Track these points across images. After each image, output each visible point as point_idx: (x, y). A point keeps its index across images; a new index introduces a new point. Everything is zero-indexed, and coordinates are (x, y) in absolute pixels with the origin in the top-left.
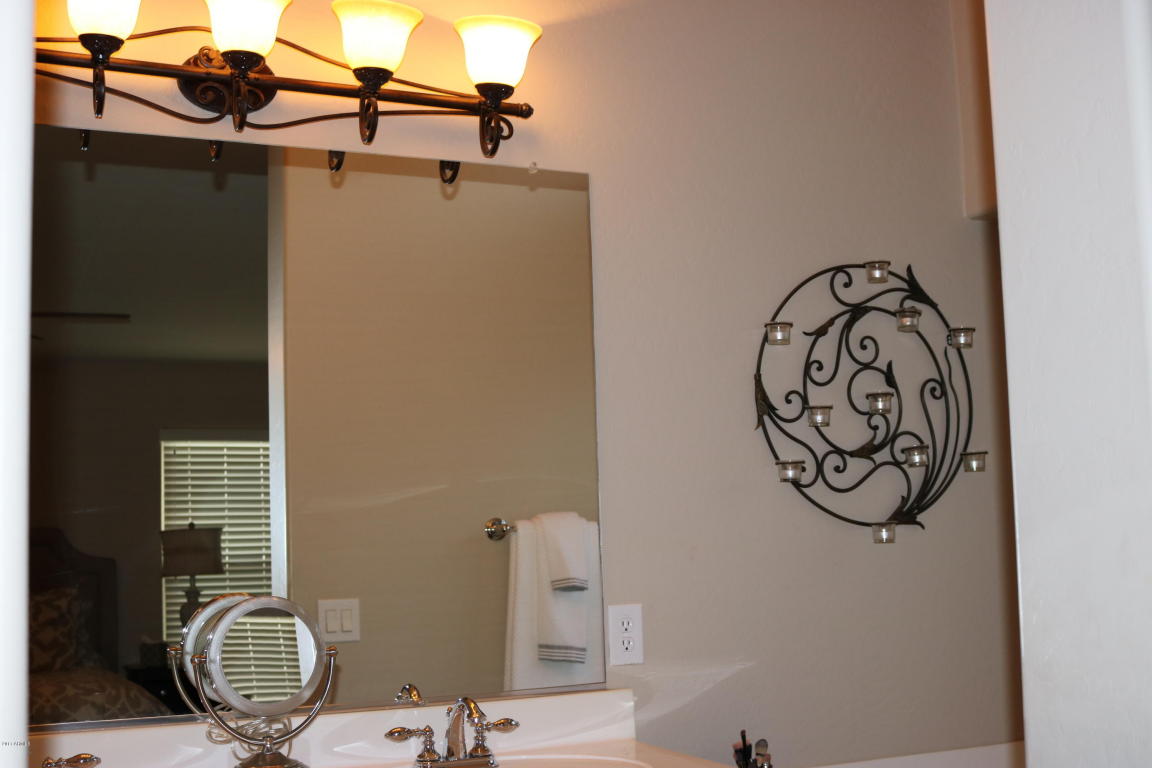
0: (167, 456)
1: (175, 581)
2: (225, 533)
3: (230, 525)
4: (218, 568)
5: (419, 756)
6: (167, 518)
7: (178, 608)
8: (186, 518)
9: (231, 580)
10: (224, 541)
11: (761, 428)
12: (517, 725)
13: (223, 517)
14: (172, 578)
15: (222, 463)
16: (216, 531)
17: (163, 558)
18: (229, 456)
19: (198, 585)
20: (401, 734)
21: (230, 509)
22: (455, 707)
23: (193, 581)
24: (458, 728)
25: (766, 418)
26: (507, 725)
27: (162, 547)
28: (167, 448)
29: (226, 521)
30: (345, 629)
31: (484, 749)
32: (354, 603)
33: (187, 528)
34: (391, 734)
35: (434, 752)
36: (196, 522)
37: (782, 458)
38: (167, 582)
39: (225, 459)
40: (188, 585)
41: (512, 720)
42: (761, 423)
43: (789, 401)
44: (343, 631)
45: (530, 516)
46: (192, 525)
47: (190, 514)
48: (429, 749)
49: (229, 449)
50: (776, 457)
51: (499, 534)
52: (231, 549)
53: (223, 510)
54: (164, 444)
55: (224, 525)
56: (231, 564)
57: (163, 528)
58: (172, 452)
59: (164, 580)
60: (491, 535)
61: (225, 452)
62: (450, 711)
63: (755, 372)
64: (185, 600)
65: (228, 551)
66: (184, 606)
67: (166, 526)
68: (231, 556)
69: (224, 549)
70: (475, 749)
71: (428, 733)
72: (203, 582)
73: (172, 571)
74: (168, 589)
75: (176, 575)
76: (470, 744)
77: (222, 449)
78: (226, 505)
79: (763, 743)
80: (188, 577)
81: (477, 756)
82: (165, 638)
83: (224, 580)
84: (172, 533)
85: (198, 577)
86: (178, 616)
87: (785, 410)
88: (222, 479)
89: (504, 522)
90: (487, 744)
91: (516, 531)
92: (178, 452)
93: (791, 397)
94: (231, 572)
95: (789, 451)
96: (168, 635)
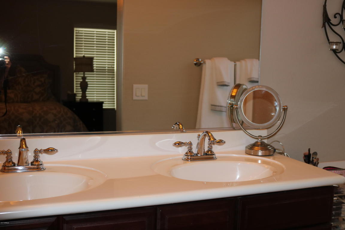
0: (76, 33)
1: (78, 74)
2: (95, 59)
3: (96, 57)
4: (92, 70)
5: (186, 153)
6: (76, 54)
7: (79, 83)
8: (82, 54)
9: (96, 74)
10: (94, 62)
11: (324, 28)
12: (224, 142)
13: (94, 54)
14: (77, 73)
15: (94, 36)
16: (91, 59)
17: (74, 67)
18: (96, 34)
19: (86, 75)
20: (179, 144)
21: (96, 52)
22: (201, 134)
23: (84, 74)
24: (202, 143)
25: (326, 24)
26: (221, 142)
27: (74, 62)
28: (76, 30)
29: (95, 55)
30: (142, 95)
31: (211, 151)
32: (146, 86)
33: (82, 57)
34: (175, 144)
35: (192, 152)
36: (86, 55)
37: (331, 40)
38: (76, 74)
39: (95, 35)
40: (82, 75)
41: (222, 141)
42: (324, 26)
43: (335, 17)
44: (142, 96)
45: (210, 58)
46: (84, 56)
47: (83, 52)
48: (190, 151)
49: (96, 31)
50: (328, 40)
51: (199, 64)
52: (96, 64)
53: (94, 52)
54: (75, 29)
55: (94, 57)
56: (96, 69)
57: (75, 57)
58: (77, 32)
59: (75, 73)
60: (196, 64)
61: (95, 32)
62: (199, 135)
63: (324, 4)
64: (81, 80)
65: (95, 65)
66: (81, 82)
67: (76, 56)
68: (96, 67)
69: (94, 64)
70: (208, 151)
71: (190, 144)
72: (87, 74)
73: (78, 70)
74: (76, 76)
75: (79, 72)
76: (206, 149)
77: (94, 31)
78: (95, 50)
79: (315, 154)
80: (82, 73)
81: (208, 155)
82: (75, 92)
83: (94, 74)
84: (77, 59)
85: (86, 73)
86: (79, 85)
87: (334, 21)
88: (94, 41)
89: (200, 60)
90: (213, 150)
91: (205, 63)
92: (80, 32)
93: (337, 16)
94: (96, 72)
95: (333, 38)
96: (76, 91)
